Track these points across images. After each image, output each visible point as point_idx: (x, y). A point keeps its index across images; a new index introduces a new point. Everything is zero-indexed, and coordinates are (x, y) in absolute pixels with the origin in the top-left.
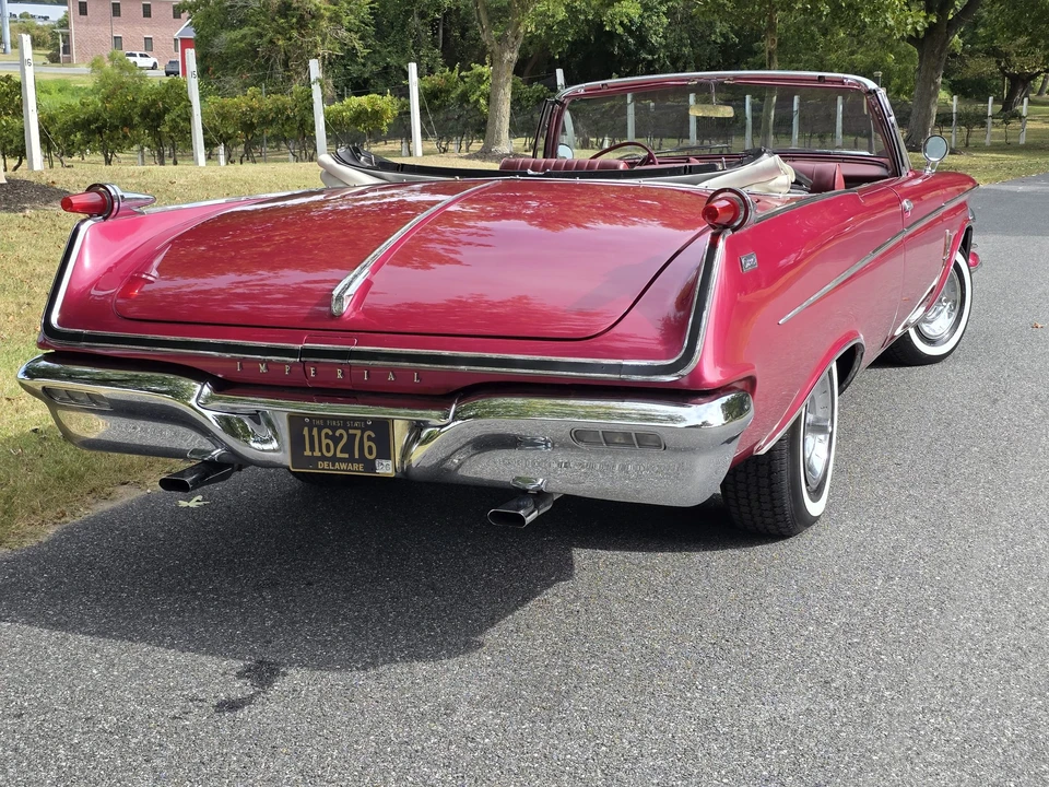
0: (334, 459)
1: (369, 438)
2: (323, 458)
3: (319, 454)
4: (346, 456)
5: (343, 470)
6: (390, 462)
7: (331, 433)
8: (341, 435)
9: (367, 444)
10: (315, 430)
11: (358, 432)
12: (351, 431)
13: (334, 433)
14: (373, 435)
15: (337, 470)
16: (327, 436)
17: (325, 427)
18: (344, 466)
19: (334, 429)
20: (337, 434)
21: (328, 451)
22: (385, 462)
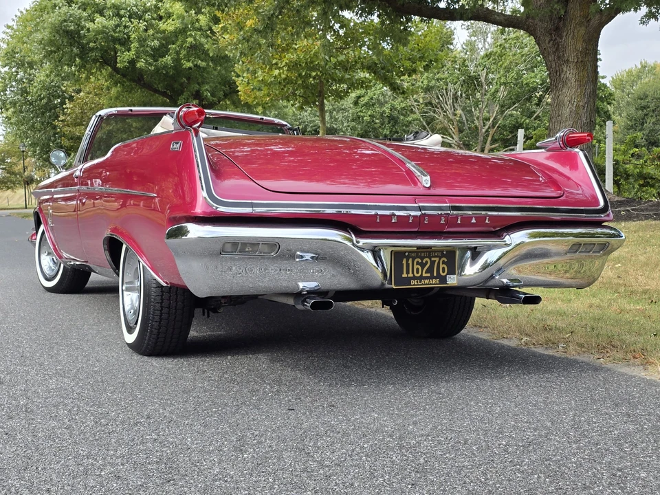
0: (421, 278)
1: (444, 262)
2: (415, 278)
3: (412, 276)
4: (429, 275)
5: (427, 284)
6: (455, 276)
7: (420, 261)
8: (427, 262)
9: (442, 266)
10: (411, 260)
11: (437, 259)
12: (433, 259)
13: (422, 261)
14: (446, 260)
15: (423, 284)
16: (418, 263)
17: (417, 257)
18: (427, 282)
19: (422, 258)
20: (424, 262)
21: (418, 273)
22: (452, 276)
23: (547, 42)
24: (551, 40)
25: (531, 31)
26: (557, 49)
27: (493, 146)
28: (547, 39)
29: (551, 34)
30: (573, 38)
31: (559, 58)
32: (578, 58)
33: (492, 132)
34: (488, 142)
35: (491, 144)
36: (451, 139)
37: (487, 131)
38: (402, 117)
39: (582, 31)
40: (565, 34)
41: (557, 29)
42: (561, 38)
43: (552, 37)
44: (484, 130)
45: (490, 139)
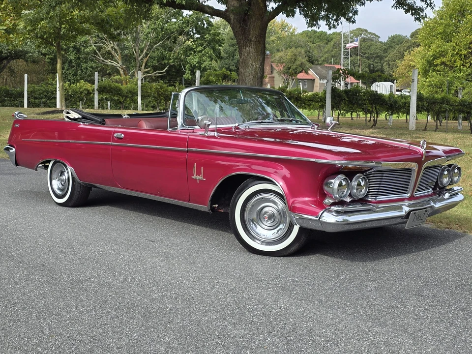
23: (238, 27)
24: (240, 27)
25: (228, 20)
26: (244, 32)
27: (146, 70)
28: (238, 26)
29: (240, 23)
30: (253, 27)
31: (246, 38)
32: (256, 39)
33: (145, 60)
34: (143, 67)
35: (145, 69)
36: (116, 64)
37: (142, 59)
38: (83, 48)
39: (259, 23)
40: (249, 24)
41: (244, 20)
42: (247, 26)
43: (241, 25)
44: (140, 59)
45: (144, 65)
